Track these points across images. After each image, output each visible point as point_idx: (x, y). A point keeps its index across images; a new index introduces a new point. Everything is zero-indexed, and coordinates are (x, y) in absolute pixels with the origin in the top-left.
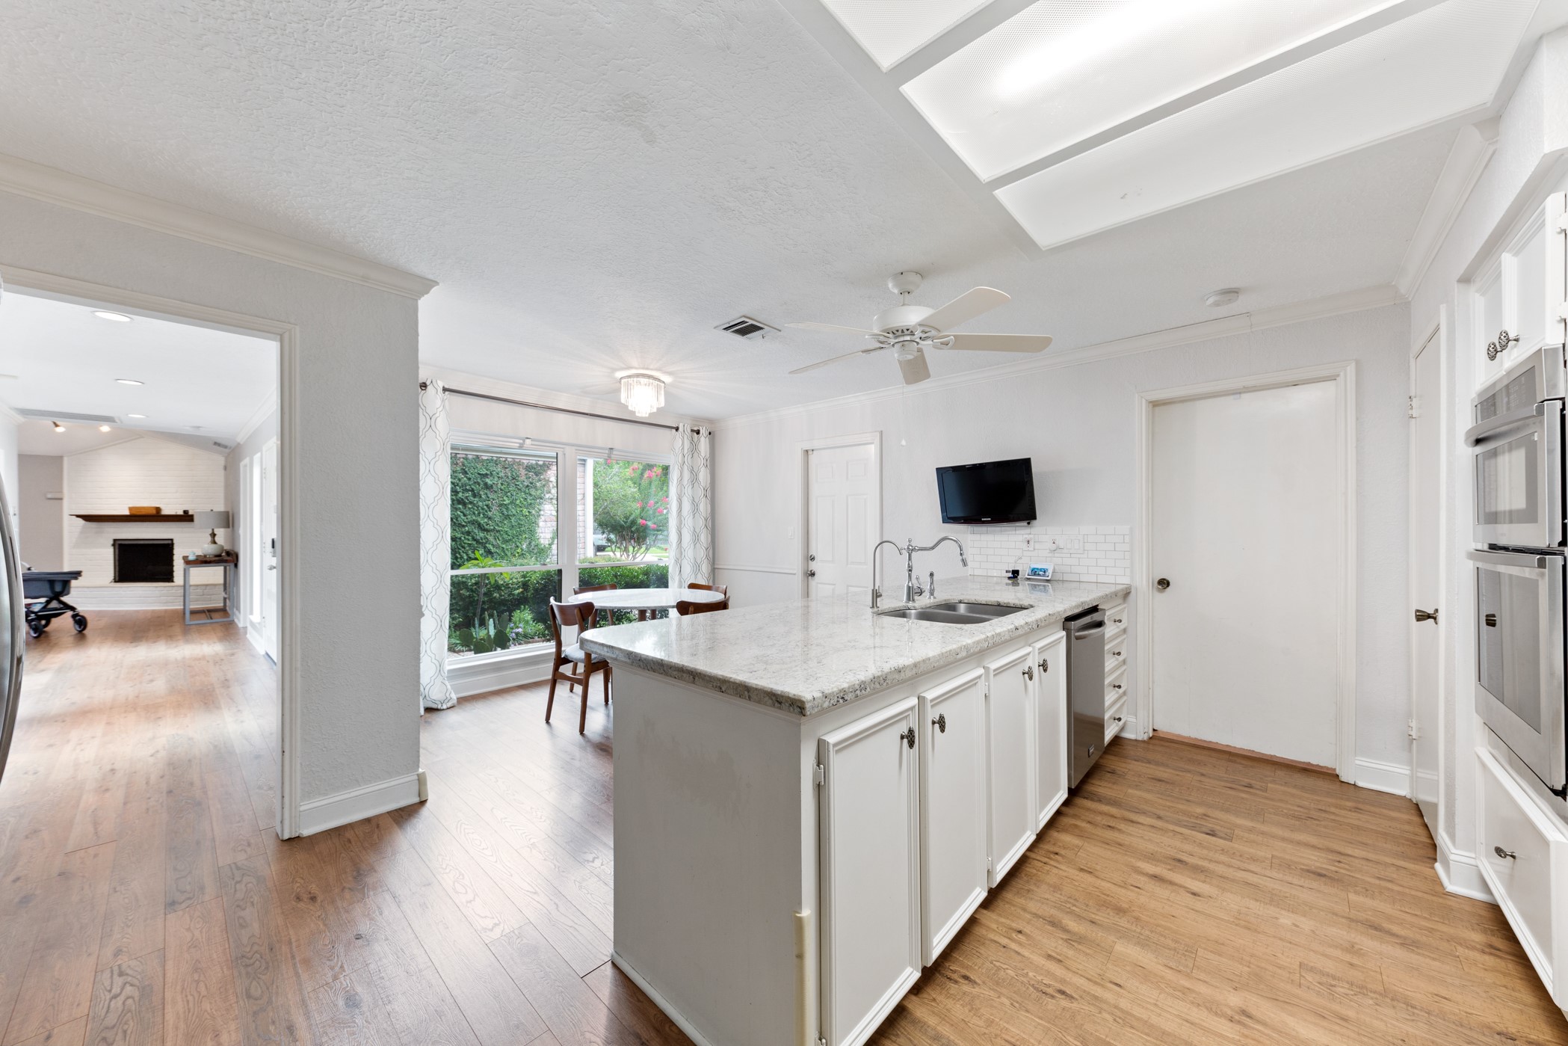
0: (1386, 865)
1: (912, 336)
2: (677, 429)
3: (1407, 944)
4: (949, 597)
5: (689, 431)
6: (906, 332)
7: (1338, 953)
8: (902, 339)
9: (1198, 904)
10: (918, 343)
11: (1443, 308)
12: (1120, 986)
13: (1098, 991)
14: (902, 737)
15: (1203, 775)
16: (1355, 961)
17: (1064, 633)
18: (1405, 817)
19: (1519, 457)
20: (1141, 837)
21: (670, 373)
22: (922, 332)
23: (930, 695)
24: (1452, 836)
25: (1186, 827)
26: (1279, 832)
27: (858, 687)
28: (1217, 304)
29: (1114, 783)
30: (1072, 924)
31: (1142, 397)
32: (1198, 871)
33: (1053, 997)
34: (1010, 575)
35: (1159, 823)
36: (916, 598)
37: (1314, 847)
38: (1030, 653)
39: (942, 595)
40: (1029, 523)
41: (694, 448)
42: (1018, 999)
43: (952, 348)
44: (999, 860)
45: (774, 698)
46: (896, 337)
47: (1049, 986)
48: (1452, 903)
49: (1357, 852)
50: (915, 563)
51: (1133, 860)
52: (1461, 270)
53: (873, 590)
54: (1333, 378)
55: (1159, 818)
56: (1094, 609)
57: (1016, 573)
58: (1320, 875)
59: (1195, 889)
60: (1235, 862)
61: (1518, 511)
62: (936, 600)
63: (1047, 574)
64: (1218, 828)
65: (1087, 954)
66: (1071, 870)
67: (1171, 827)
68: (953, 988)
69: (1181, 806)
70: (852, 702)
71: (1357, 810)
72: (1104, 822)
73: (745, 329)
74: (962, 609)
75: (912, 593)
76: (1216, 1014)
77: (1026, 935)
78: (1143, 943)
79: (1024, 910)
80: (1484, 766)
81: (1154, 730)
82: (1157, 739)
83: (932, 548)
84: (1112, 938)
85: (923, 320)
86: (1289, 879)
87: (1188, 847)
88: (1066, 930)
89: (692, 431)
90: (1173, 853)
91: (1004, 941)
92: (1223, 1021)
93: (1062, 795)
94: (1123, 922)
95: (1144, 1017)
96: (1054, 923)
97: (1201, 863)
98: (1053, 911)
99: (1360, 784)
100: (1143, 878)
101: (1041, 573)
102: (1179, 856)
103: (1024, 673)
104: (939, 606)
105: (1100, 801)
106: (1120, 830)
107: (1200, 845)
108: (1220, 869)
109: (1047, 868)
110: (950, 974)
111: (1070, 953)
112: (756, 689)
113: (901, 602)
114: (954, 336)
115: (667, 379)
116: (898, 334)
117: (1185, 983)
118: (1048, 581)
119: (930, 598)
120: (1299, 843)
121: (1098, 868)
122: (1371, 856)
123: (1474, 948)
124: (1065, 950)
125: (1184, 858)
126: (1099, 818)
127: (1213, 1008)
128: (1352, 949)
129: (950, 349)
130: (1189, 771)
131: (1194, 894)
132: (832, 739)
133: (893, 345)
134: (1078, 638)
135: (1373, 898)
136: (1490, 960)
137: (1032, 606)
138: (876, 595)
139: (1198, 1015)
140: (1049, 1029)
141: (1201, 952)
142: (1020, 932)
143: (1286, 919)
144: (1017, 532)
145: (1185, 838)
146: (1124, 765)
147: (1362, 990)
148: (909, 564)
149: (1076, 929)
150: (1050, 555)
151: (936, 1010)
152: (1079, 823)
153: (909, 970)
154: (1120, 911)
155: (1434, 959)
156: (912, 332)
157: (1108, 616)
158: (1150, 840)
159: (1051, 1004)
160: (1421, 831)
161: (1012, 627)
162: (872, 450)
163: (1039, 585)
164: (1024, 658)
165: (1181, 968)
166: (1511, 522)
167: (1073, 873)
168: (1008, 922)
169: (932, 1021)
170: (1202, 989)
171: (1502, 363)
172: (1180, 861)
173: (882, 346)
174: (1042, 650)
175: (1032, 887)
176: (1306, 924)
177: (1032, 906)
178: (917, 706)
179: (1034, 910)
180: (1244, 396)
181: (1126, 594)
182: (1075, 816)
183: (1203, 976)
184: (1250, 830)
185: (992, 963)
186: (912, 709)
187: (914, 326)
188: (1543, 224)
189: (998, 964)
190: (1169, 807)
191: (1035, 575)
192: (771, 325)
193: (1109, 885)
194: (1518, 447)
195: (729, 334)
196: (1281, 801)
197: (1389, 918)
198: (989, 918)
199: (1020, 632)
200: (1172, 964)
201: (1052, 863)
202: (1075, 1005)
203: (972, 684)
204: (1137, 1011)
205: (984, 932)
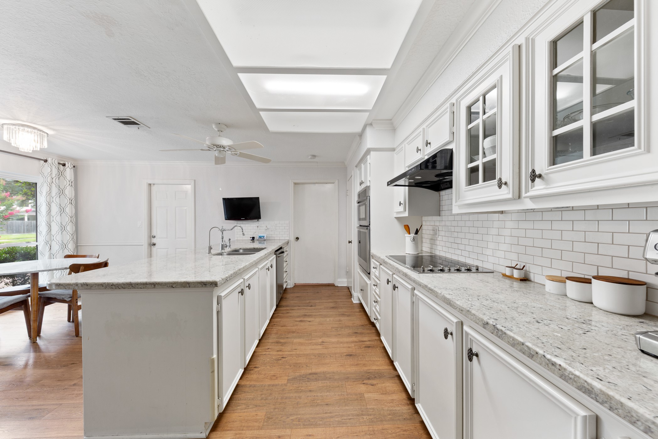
0: (344, 301)
1: (224, 149)
2: (46, 161)
3: (348, 316)
4: (236, 248)
5: (57, 164)
6: (222, 147)
7: (338, 322)
8: (219, 149)
9: (311, 323)
10: (225, 152)
11: (353, 171)
12: (296, 349)
13: (292, 353)
14: (239, 293)
15: (308, 293)
16: (341, 323)
17: (275, 255)
18: (346, 290)
19: (364, 207)
20: (295, 313)
21: (54, 130)
22: (229, 149)
23: (246, 278)
24: (354, 291)
25: (306, 306)
26: (325, 301)
27: (230, 276)
28: (311, 158)
29: (286, 301)
30: (282, 341)
31: (292, 182)
32: (310, 316)
33: (281, 360)
34: (252, 239)
35: (299, 308)
36: (225, 249)
37: (331, 302)
38: (267, 263)
39: (234, 247)
40: (258, 220)
41: (61, 174)
42: (272, 365)
43: (238, 156)
44: (261, 329)
45: (203, 284)
46: (217, 148)
47: (279, 358)
48: (354, 305)
49: (339, 301)
50: (224, 235)
51: (295, 319)
52: (356, 165)
53: (209, 247)
54: (333, 183)
55: (299, 306)
56: (281, 248)
57: (253, 238)
58: (333, 308)
59: (310, 320)
60: (317, 311)
61: (363, 218)
62: (231, 249)
63: (264, 238)
64: (312, 304)
65: (287, 346)
66: (279, 328)
67: (302, 308)
68: (252, 372)
69: (304, 302)
70: (229, 280)
71: (338, 292)
72: (286, 312)
73: (127, 122)
74: (241, 251)
75: (223, 247)
76: (317, 345)
77: (271, 349)
78: (300, 337)
79: (268, 343)
80: (359, 273)
81: (295, 284)
82: (296, 286)
83: (231, 229)
84: (293, 339)
85: (230, 145)
86: (328, 311)
87: (307, 311)
88: (281, 343)
89: (59, 163)
90: (304, 314)
91: (264, 353)
92: (319, 346)
93: (275, 307)
94: (295, 335)
95: (303, 353)
96: (277, 342)
97: (310, 314)
98: (277, 340)
99: (339, 286)
100: (297, 322)
101: (262, 237)
102: (305, 314)
103: (267, 269)
104: (233, 251)
105: (284, 307)
106: (290, 313)
107: (309, 310)
108: (314, 314)
109: (273, 329)
110: (250, 369)
111: (283, 348)
112: (193, 282)
113: (220, 251)
114: (240, 152)
115: (50, 132)
116: (218, 147)
117: (310, 342)
118: (265, 240)
119: (229, 248)
120: (329, 302)
121: (286, 324)
122: (342, 301)
123: (358, 312)
124: (282, 347)
125: (306, 314)
126: (284, 312)
127: (316, 344)
128: (340, 321)
129: (237, 156)
130: (304, 293)
131: (309, 321)
132: (223, 294)
133: (215, 150)
134: (279, 257)
135: (342, 309)
136: (360, 313)
137: (266, 248)
138: (210, 248)
139: (313, 347)
140: (281, 367)
141: (313, 334)
142: (269, 349)
143: (328, 319)
144: (254, 223)
145: (306, 309)
146: (288, 295)
147: (342, 328)
148: (222, 236)
149: (283, 341)
150: (265, 231)
151: (248, 380)
152: (279, 315)
153: (241, 370)
154: (293, 332)
155: (352, 317)
156: (224, 147)
157: (284, 250)
158: (298, 313)
159: (280, 362)
160: (349, 293)
161: (264, 254)
162: (189, 188)
163: (262, 242)
164: (266, 264)
165: (309, 339)
166: (362, 220)
167: (280, 328)
168: (264, 348)
169: (248, 383)
170: (314, 341)
171: (362, 187)
172: (305, 315)
173: (210, 149)
174: (271, 261)
175: (270, 336)
176: (332, 319)
177: (270, 341)
178: (243, 282)
179: (271, 342)
180: (316, 185)
181: (288, 243)
182: (278, 313)
183: (314, 339)
184: (319, 303)
185: (262, 360)
186: (242, 283)
187: (226, 146)
188: (367, 161)
189: (264, 359)
190: (301, 303)
191: (260, 238)
192: (145, 124)
193: (290, 327)
194: (363, 205)
195: (116, 123)
196: (325, 294)
197: (345, 312)
198: (260, 349)
199: (266, 255)
200: (307, 339)
201: (274, 328)
202: (287, 359)
203: (255, 273)
204: (301, 353)
205: (258, 353)
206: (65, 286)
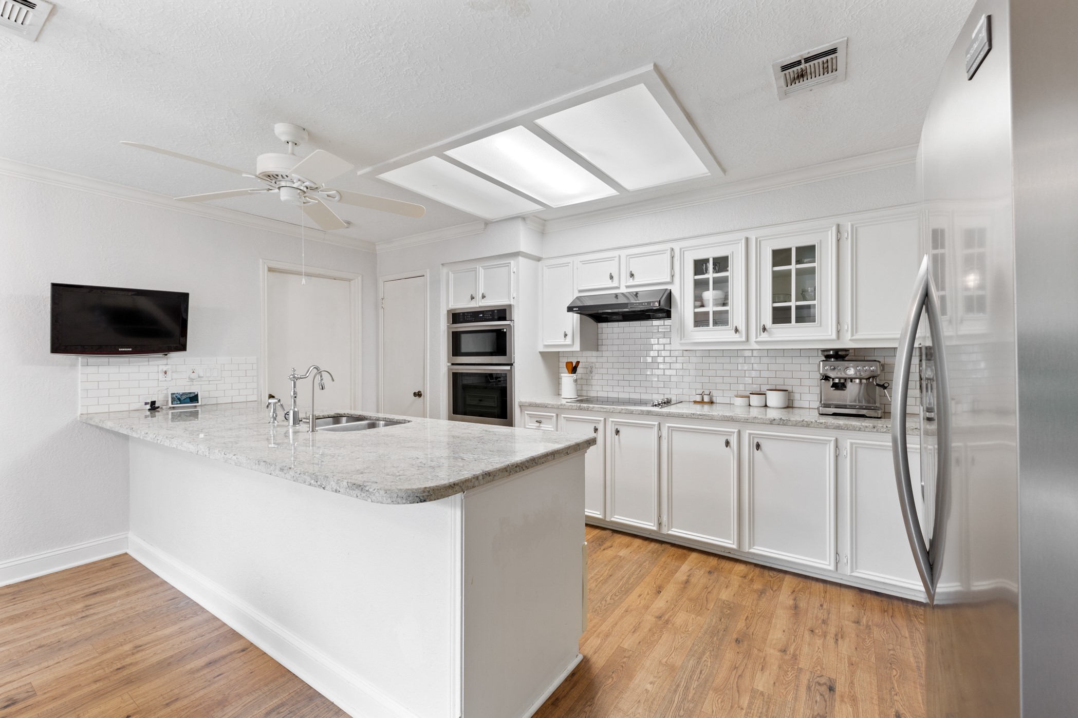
31: (264, 263)
34: (149, 407)
52: (445, 262)
54: (349, 280)
57: (154, 404)
150: (189, 383)
206: (462, 485)
